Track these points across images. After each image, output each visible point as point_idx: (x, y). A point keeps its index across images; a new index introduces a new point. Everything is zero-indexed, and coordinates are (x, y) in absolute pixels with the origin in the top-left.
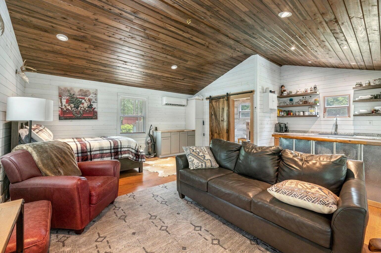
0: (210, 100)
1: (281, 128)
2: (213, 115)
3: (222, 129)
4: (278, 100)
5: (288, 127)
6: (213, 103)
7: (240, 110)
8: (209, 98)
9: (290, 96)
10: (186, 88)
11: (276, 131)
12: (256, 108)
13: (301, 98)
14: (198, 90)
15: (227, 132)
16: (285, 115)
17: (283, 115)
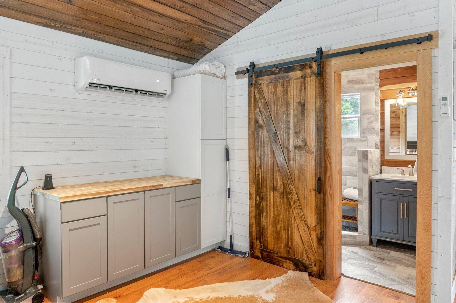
0: (250, 77)
2: (261, 126)
3: (299, 178)
6: (264, 87)
8: (248, 71)
10: (166, 31)
12: (448, 102)
14: (207, 44)
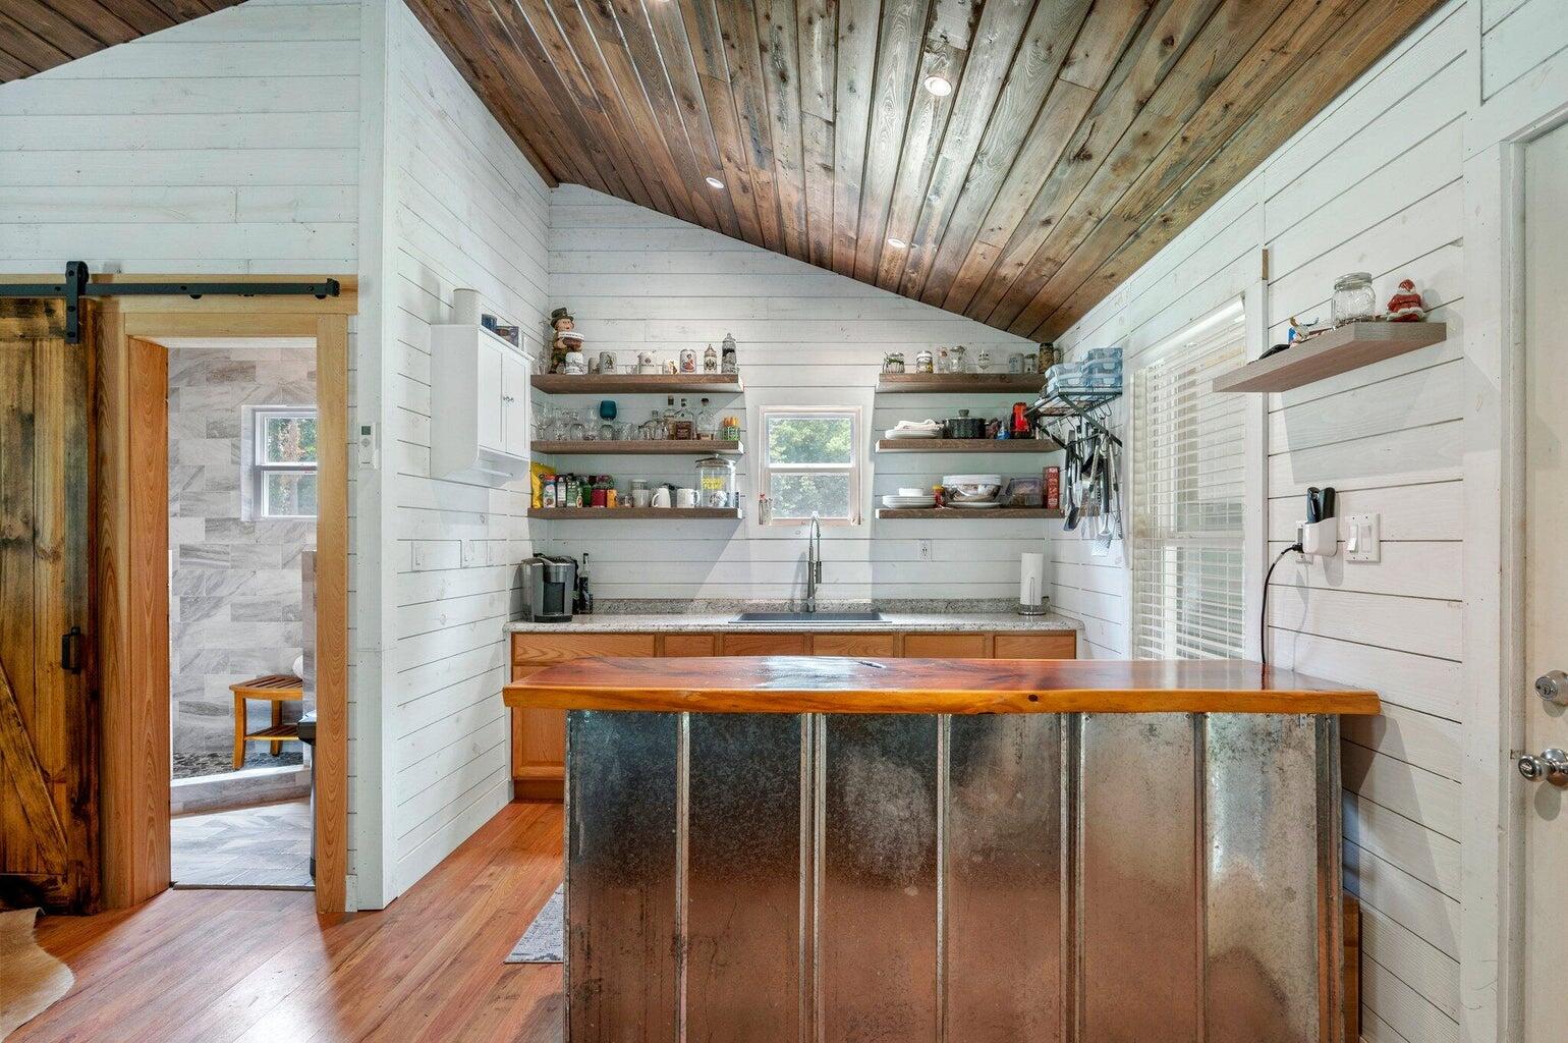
1: (551, 588)
3: (17, 633)
4: (537, 406)
5: (592, 579)
7: (263, 459)
9: (604, 385)
11: (523, 613)
12: (372, 437)
13: (658, 401)
15: (65, 664)
16: (575, 503)
17: (565, 506)
